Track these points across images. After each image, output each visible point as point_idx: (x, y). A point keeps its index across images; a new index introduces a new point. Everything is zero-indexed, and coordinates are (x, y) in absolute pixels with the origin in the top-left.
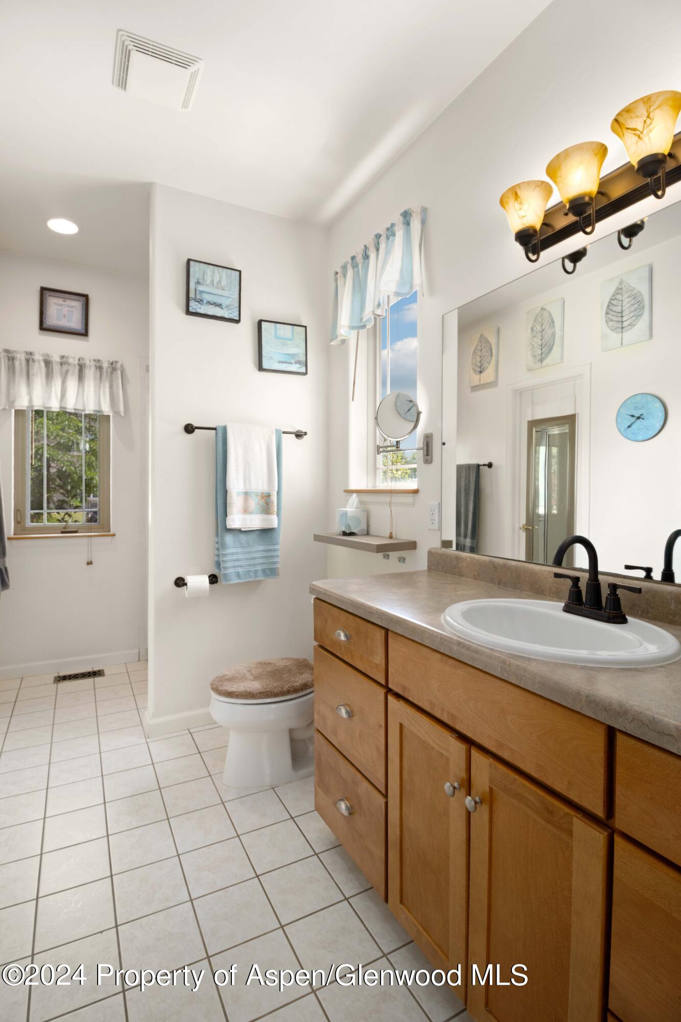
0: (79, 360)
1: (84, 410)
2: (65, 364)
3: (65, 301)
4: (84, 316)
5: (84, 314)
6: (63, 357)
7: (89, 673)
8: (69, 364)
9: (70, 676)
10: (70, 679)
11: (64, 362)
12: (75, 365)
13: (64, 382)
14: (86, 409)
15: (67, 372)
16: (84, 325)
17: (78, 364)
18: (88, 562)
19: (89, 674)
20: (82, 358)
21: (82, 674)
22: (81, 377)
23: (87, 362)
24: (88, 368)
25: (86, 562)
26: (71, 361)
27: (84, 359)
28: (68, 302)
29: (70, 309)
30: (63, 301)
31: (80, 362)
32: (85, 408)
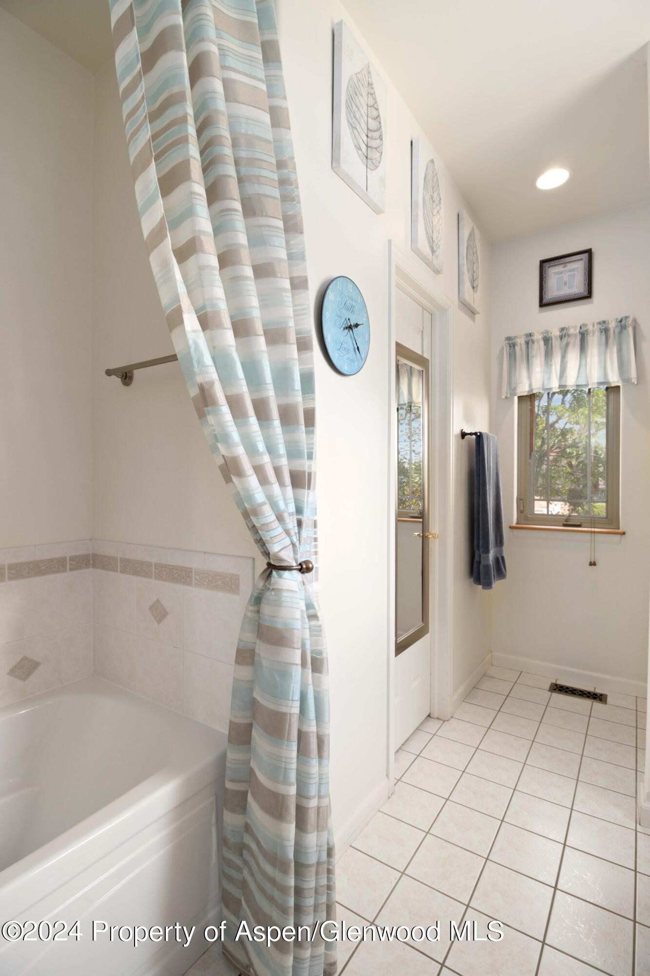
0: (581, 328)
1: (586, 385)
2: (565, 336)
3: (566, 266)
4: (587, 276)
5: (587, 273)
6: (562, 329)
7: (589, 693)
8: (569, 336)
9: (567, 688)
10: (566, 692)
11: (564, 334)
12: (575, 335)
13: (563, 357)
14: (590, 383)
15: (567, 344)
16: (587, 286)
17: (580, 332)
18: (591, 562)
19: (588, 695)
20: (584, 324)
21: (581, 691)
22: (583, 348)
23: (590, 328)
24: (591, 334)
25: (589, 562)
26: (572, 331)
27: (586, 325)
28: (570, 266)
29: (570, 273)
30: (564, 267)
31: (581, 331)
32: (588, 381)
